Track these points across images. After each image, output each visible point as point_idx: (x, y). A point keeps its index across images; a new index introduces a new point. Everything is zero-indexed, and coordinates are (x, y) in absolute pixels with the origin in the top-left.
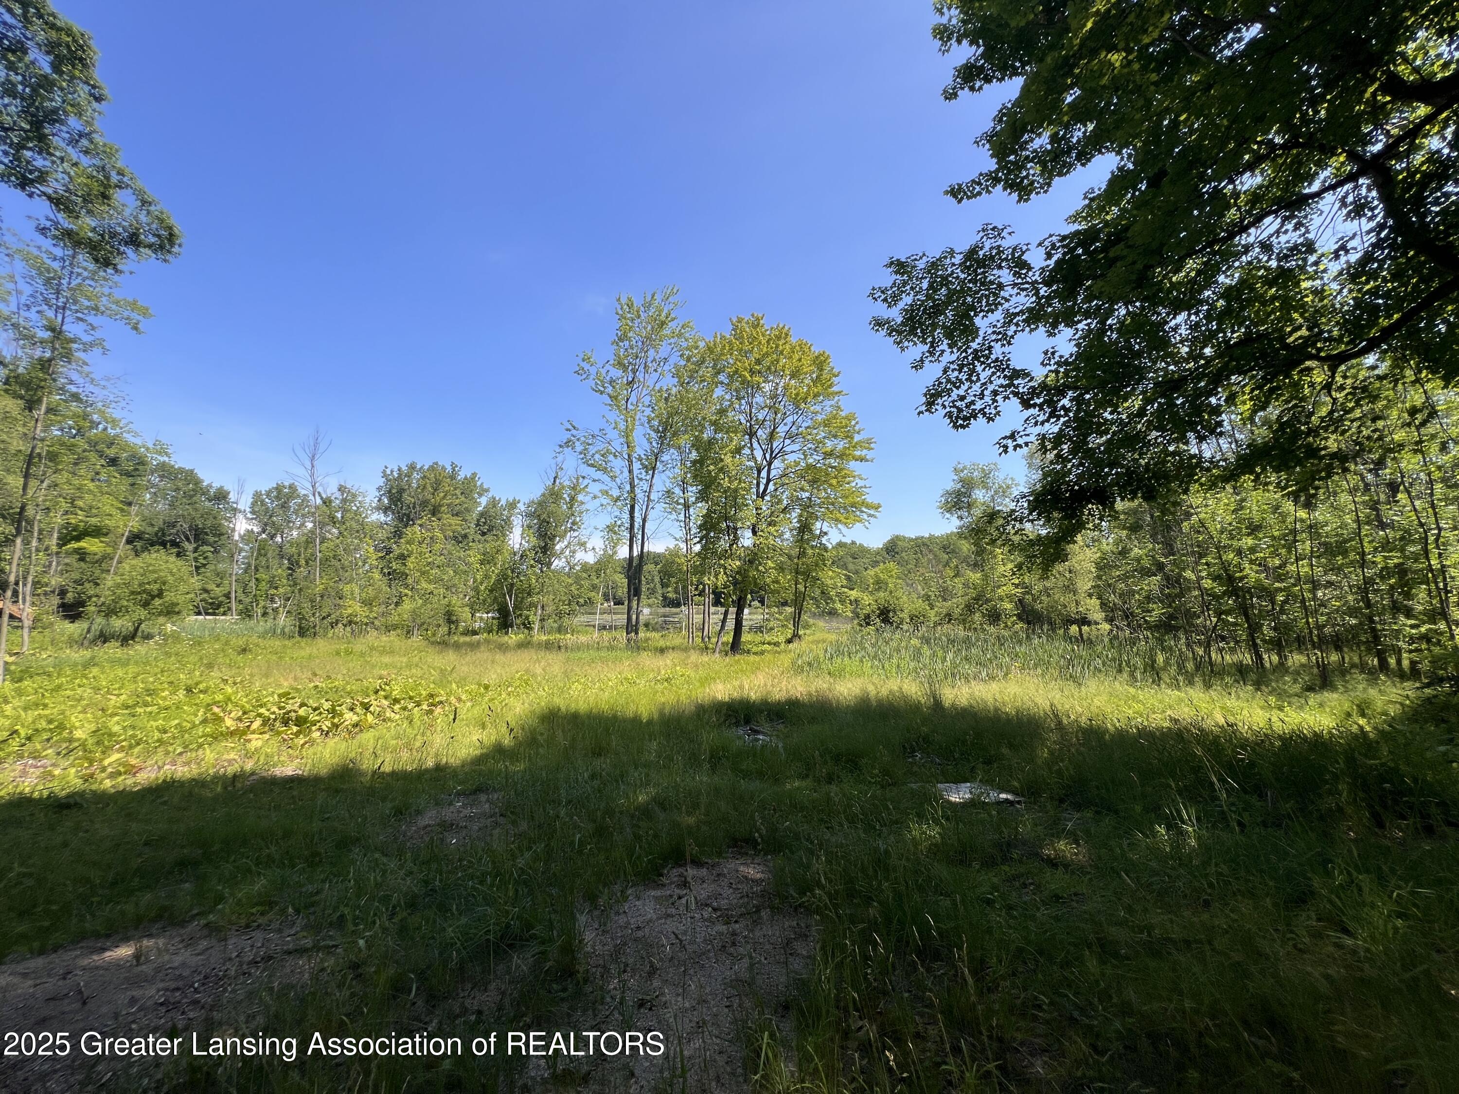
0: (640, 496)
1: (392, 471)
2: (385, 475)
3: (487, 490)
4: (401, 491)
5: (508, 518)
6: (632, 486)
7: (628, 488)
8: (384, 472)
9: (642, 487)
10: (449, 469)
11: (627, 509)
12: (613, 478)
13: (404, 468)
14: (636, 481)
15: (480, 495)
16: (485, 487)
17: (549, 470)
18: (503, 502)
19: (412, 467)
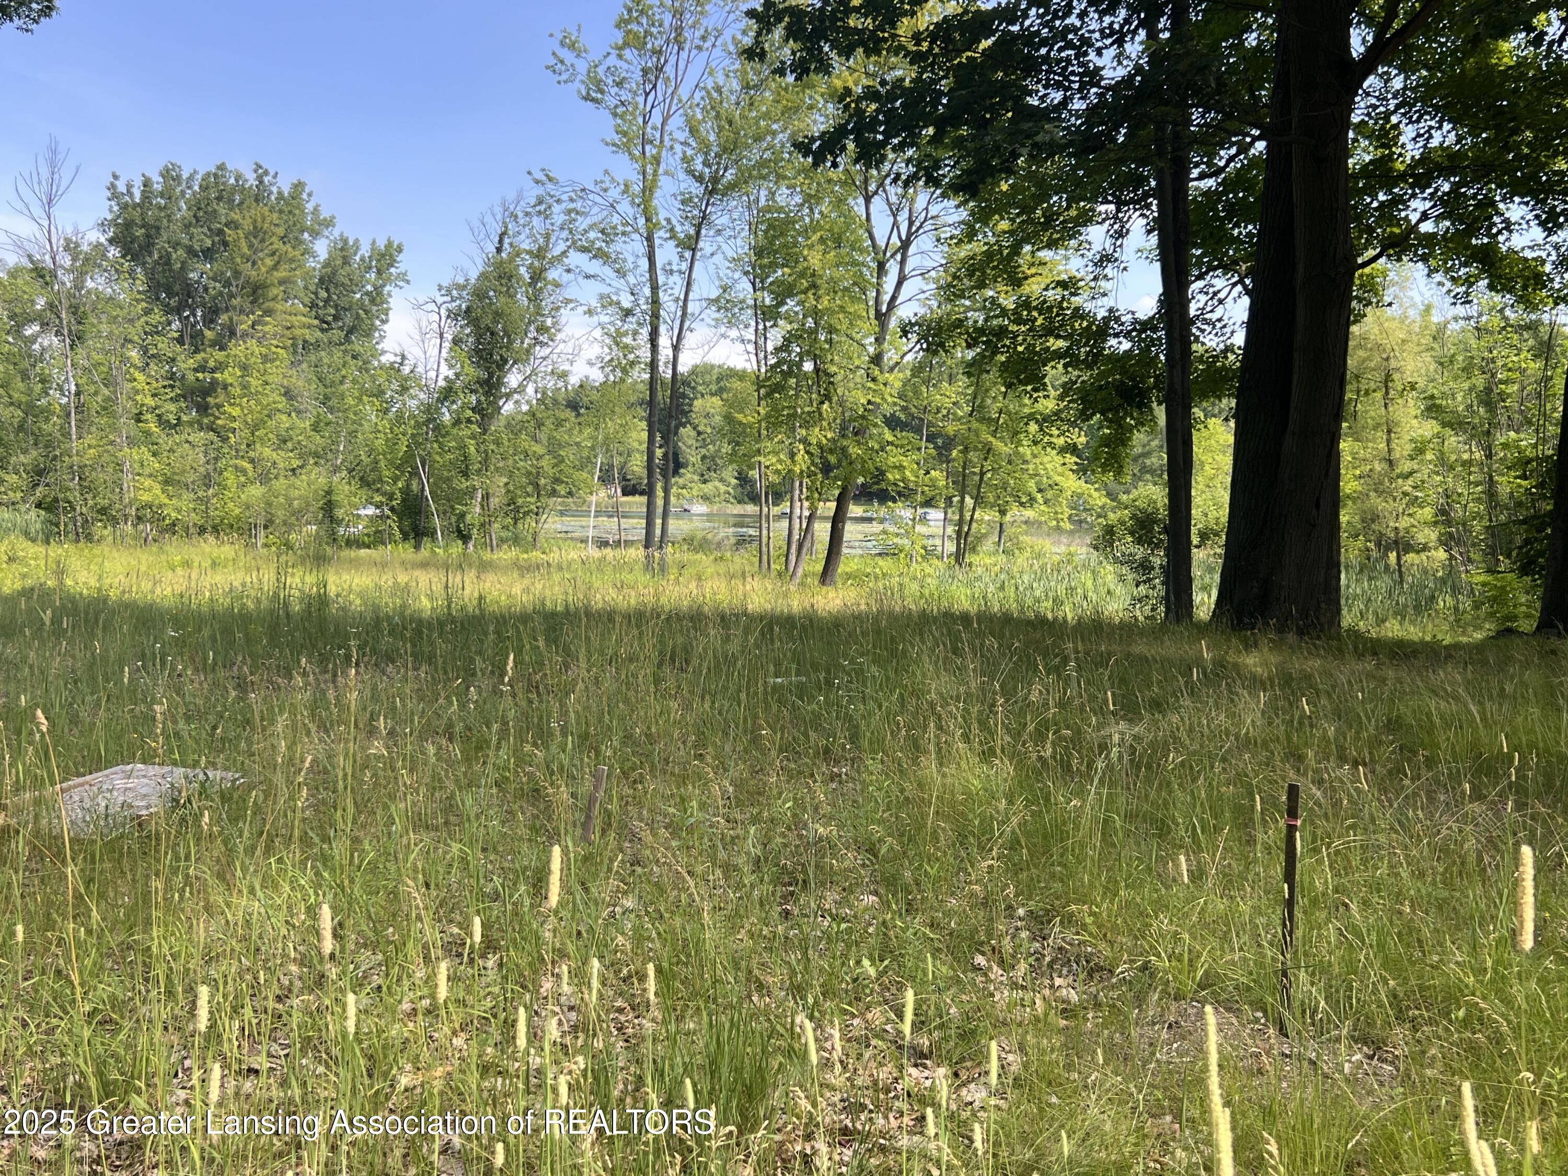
0: (669, 308)
1: (129, 187)
2: (115, 195)
3: (329, 223)
4: (153, 231)
5: (378, 289)
6: (655, 288)
7: (647, 291)
8: (113, 186)
9: (673, 286)
10: (251, 180)
11: (645, 332)
12: (621, 273)
13: (156, 179)
14: (661, 279)
15: (315, 234)
16: (325, 214)
17: (489, 219)
18: (365, 250)
19: (170, 174)
